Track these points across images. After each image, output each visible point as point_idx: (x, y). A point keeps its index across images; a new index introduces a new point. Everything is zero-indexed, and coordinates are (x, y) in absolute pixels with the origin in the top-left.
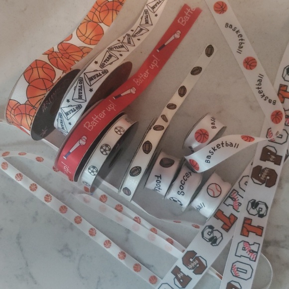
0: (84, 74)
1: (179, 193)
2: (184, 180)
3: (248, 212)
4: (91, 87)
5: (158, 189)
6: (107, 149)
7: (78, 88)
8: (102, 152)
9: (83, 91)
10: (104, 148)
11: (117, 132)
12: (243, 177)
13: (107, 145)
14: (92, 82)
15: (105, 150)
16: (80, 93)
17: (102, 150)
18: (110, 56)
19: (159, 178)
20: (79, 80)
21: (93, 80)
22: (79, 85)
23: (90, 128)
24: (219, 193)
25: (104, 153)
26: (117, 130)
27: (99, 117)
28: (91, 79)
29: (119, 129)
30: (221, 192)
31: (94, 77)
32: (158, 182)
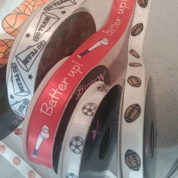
0: (16, 56)
4: (29, 73)
6: (79, 143)
7: (14, 78)
8: (74, 151)
9: (22, 81)
10: (75, 143)
11: (86, 114)
13: (77, 139)
14: (28, 65)
15: (77, 147)
16: (19, 84)
17: (73, 147)
18: (48, 19)
20: (13, 67)
21: (28, 61)
22: (14, 74)
23: (49, 111)
25: (77, 151)
26: (85, 111)
27: (59, 90)
28: (26, 62)
29: (88, 107)
31: (29, 57)
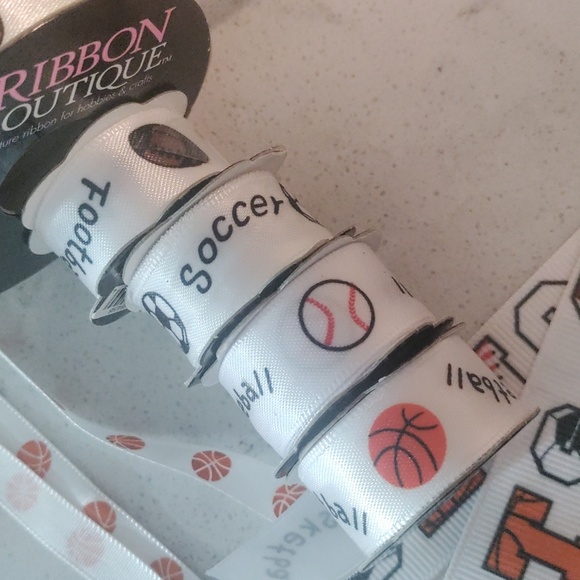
1: (188, 276)
2: (230, 220)
3: (539, 462)
5: (78, 255)
12: (537, 287)
19: (97, 197)
24: (361, 332)
30: (369, 330)
32: (88, 215)
